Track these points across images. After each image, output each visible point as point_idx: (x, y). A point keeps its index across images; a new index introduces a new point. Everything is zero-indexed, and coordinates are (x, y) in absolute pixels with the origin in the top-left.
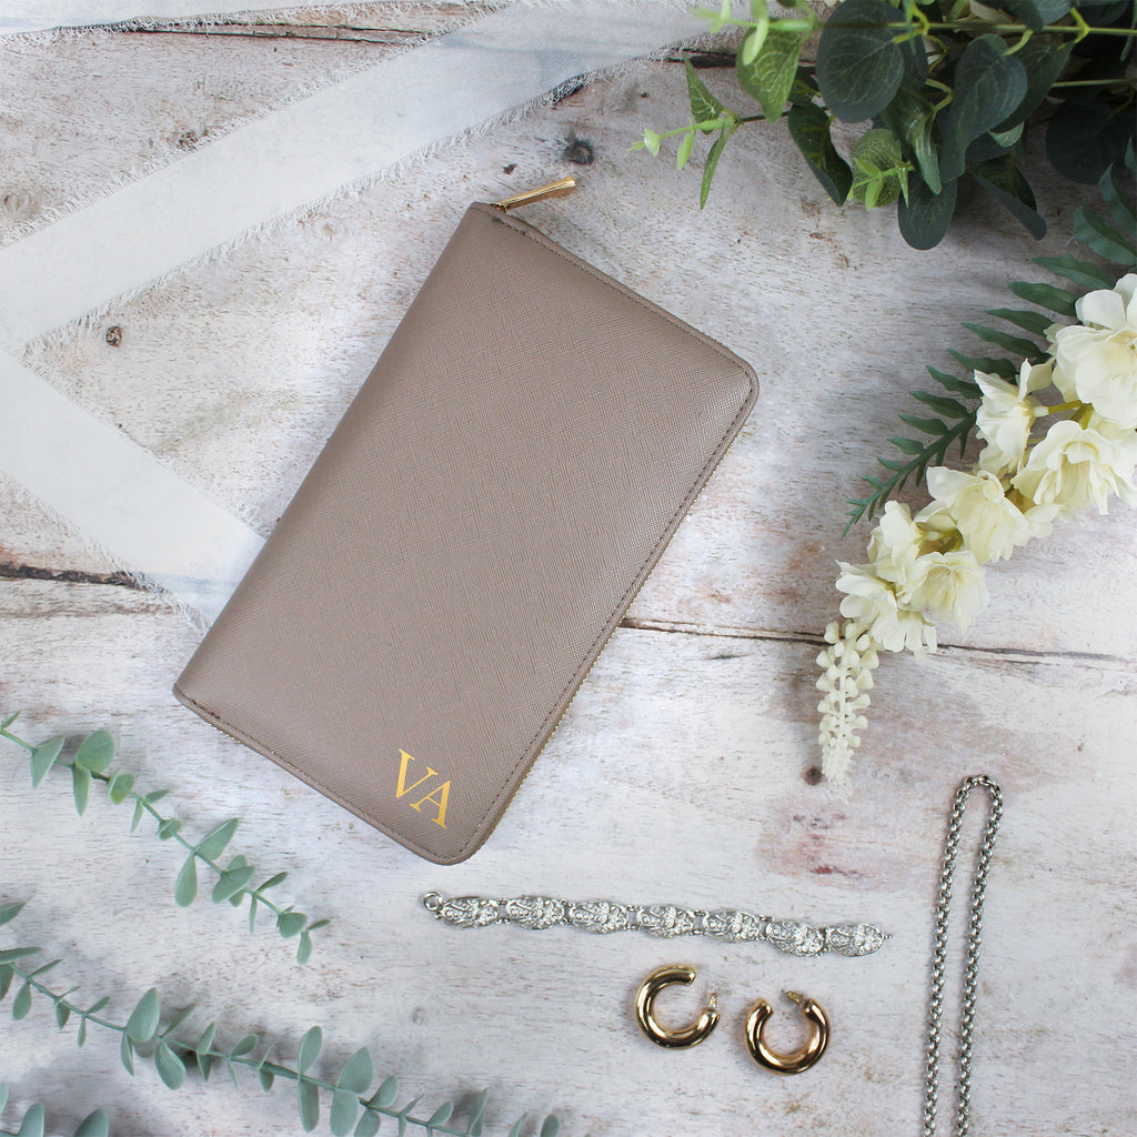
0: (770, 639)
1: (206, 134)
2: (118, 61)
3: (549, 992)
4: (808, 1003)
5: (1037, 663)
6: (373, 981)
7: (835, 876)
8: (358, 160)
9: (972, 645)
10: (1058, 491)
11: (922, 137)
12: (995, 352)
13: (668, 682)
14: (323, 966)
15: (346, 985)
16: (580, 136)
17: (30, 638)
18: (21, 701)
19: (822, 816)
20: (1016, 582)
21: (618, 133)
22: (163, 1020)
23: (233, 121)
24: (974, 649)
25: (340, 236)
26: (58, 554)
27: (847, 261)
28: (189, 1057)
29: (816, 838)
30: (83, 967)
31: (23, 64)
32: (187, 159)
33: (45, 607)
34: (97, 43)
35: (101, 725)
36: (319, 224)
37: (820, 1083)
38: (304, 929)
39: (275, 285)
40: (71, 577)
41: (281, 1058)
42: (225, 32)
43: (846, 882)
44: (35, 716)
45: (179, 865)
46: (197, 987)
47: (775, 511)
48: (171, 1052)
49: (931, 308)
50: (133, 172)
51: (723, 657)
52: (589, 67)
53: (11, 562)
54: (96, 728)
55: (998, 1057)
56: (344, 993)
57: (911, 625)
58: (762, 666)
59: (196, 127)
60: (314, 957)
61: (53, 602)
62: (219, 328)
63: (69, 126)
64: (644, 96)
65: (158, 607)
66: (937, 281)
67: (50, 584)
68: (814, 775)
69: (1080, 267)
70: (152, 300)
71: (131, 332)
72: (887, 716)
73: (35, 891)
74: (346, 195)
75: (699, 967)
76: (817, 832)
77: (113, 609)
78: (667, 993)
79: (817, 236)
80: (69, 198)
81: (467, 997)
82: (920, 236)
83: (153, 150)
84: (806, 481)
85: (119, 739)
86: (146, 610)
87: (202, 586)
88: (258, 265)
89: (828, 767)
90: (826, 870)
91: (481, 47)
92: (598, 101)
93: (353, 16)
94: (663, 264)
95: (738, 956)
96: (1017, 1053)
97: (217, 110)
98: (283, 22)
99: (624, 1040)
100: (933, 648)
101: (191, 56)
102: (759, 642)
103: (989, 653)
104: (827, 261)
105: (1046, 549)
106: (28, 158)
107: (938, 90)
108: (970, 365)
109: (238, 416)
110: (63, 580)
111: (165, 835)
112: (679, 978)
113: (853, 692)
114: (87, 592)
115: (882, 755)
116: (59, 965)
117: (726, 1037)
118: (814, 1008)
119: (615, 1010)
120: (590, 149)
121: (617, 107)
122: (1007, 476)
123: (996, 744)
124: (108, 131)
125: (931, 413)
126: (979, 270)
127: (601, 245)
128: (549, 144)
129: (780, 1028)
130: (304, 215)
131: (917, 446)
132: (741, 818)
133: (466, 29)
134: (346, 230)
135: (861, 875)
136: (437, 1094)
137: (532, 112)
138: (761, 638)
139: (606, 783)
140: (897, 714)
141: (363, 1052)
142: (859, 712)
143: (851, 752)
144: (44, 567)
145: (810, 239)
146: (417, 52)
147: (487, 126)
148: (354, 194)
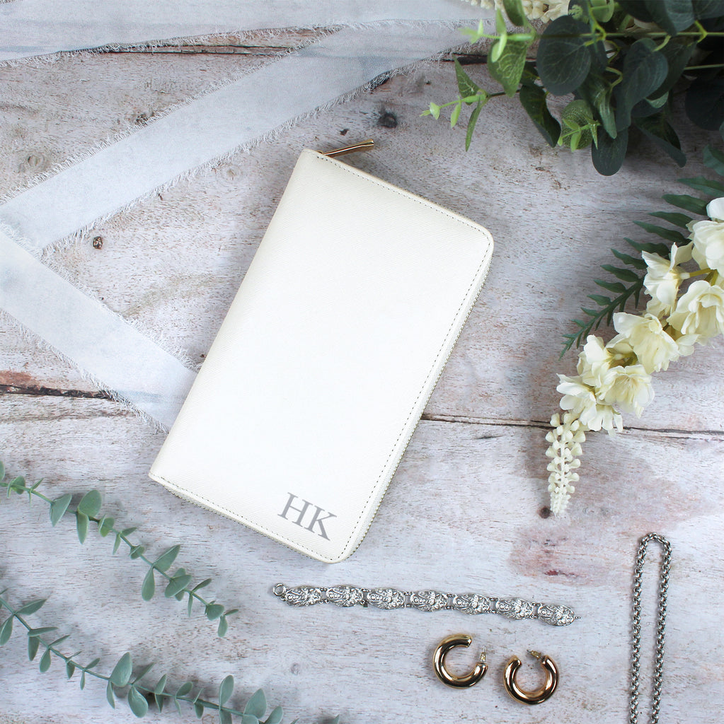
0: (515, 425)
1: (153, 115)
2: (97, 71)
3: (378, 653)
4: (544, 658)
5: (688, 438)
6: (266, 647)
7: (560, 576)
8: (249, 129)
9: (646, 427)
10: (697, 326)
11: (603, 104)
12: (655, 239)
13: (451, 454)
14: (235, 638)
15: (249, 650)
16: (388, 110)
17: (47, 433)
18: (42, 472)
19: (551, 539)
20: (673, 386)
21: (412, 107)
22: (134, 674)
23: (170, 107)
24: (647, 430)
25: (238, 177)
26: (64, 379)
27: (560, 184)
28: (150, 697)
29: (547, 552)
30: (82, 640)
31: (38, 75)
32: (142, 130)
33: (57, 413)
34: (84, 60)
35: (93, 487)
36: (225, 170)
37: (553, 710)
38: (222, 615)
39: (198, 208)
40: (73, 394)
41: (208, 697)
42: (164, 51)
43: (568, 580)
44: (51, 482)
45: (143, 575)
46: (154, 652)
47: (517, 344)
48: (139, 694)
49: (614, 213)
50: (108, 140)
51: (486, 437)
52: (393, 66)
53: (35, 386)
54: (90, 488)
55: (668, 693)
56: (248, 655)
57: (605, 414)
58: (511, 442)
59: (147, 111)
60: (228, 633)
61: (62, 410)
62: (164, 236)
63: (67, 113)
64: (428, 83)
65: (128, 412)
66: (618, 195)
67: (60, 399)
68: (545, 512)
69: (709, 184)
70: (121, 220)
71: (108, 239)
72: (592, 473)
73: (52, 592)
74: (242, 151)
75: (474, 636)
76: (548, 548)
77: (99, 414)
78: (453, 653)
79: (540, 169)
80: (68, 157)
81: (326, 657)
82: (606, 167)
83: (120, 126)
84: (537, 324)
85: (104, 495)
86: (120, 414)
87: (155, 398)
88: (187, 196)
89: (554, 506)
90: (554, 573)
91: (324, 56)
92: (399, 88)
93: (243, 38)
94: (442, 189)
95: (499, 628)
96: (681, 691)
97: (159, 100)
98: (200, 43)
99: (427, 683)
100: (620, 429)
101: (143, 67)
102: (509, 427)
103: (656, 432)
104: (547, 184)
105: (692, 364)
106: (43, 133)
107: (614, 74)
108: (639, 247)
109: (177, 291)
110: (68, 396)
111: (134, 556)
112: (461, 642)
113: (570, 459)
114: (83, 403)
115: (589, 498)
116: (67, 639)
117: (492, 681)
118: (548, 661)
119: (421, 664)
120: (395, 118)
121: (411, 91)
122: (663, 317)
123: (663, 490)
124: (92, 115)
125: (615, 279)
126: (645, 188)
127: (403, 178)
128: (369, 115)
129: (527, 675)
130: (215, 165)
131: (606, 300)
132: (499, 540)
133: (315, 44)
134: (242, 173)
135: (577, 576)
136: (307, 719)
137: (358, 96)
138: (510, 425)
139: (413, 518)
140: (598, 472)
141: (260, 691)
142: (573, 471)
143: (569, 496)
144: (56, 388)
145: (536, 171)
146: (285, 61)
147: (329, 105)
148: (247, 150)
